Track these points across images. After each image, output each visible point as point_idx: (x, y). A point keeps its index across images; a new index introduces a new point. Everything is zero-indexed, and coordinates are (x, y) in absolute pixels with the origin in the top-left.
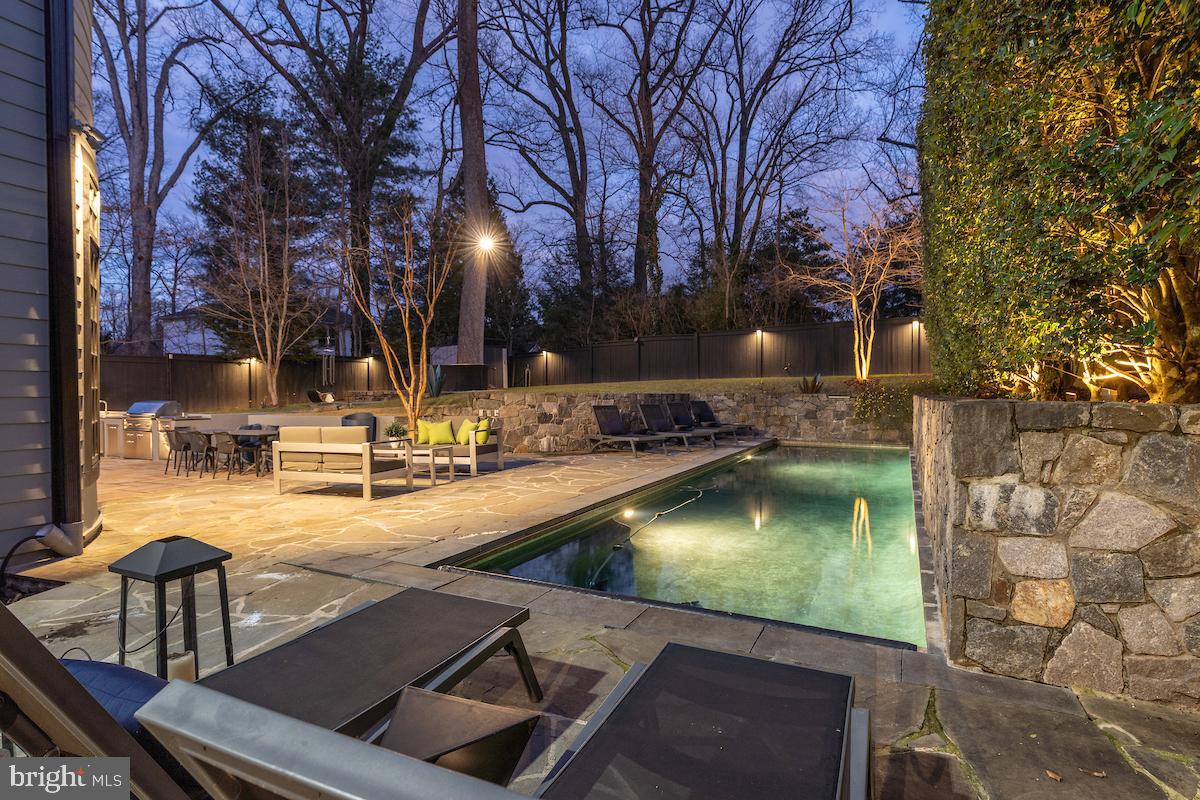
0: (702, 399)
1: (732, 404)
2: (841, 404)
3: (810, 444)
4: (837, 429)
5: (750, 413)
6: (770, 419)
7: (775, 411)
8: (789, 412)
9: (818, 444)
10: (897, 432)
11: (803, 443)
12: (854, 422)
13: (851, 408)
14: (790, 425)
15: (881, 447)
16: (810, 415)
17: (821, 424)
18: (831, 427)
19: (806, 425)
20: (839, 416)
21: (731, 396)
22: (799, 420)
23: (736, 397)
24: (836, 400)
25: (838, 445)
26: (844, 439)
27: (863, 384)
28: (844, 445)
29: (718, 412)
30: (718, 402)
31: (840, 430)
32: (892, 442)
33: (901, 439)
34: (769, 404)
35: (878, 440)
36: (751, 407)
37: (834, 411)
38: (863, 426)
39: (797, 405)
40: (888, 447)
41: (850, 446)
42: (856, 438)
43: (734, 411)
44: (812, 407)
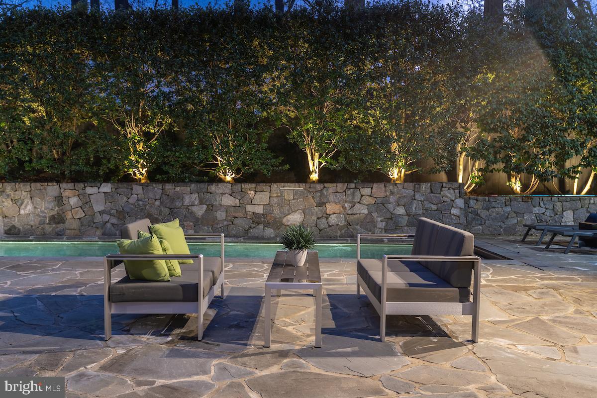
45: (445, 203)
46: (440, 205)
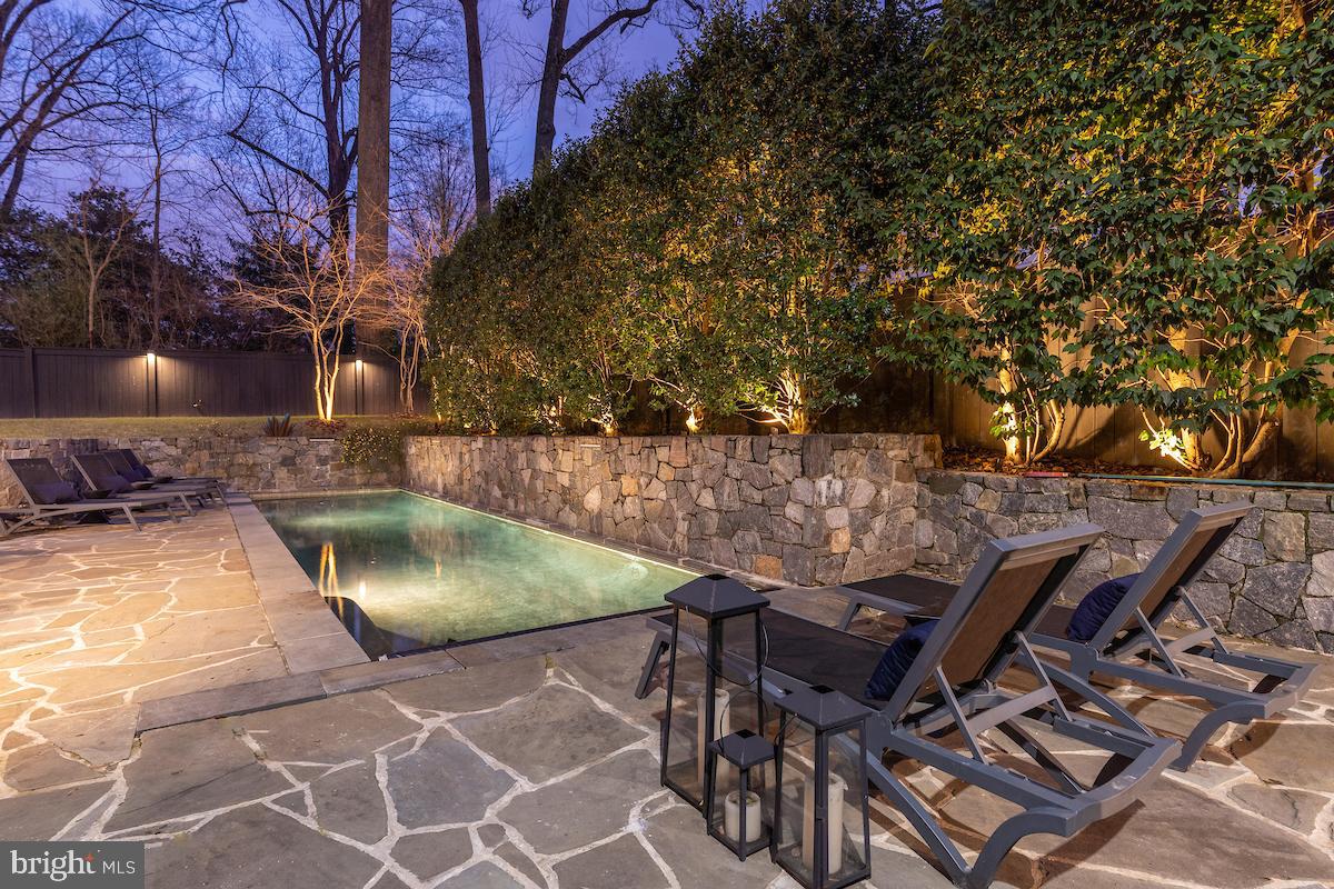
0: (121, 447)
1: (173, 451)
2: (325, 448)
3: (289, 495)
4: (321, 475)
5: (204, 464)
6: (234, 470)
7: (240, 459)
8: (260, 459)
9: (298, 495)
10: (385, 474)
11: (280, 495)
12: (339, 467)
13: (336, 451)
14: (261, 475)
15: (369, 491)
16: (287, 462)
17: (301, 471)
18: (313, 475)
19: (282, 473)
20: (323, 461)
21: (174, 442)
22: (274, 468)
23: (181, 442)
24: (319, 443)
25: (322, 494)
26: (328, 486)
27: (330, 426)
28: (329, 493)
29: (151, 463)
30: (150, 449)
31: (323, 476)
32: (380, 485)
33: (389, 481)
34: (232, 450)
35: (366, 485)
36: (205, 455)
37: (317, 456)
38: (350, 471)
39: (270, 450)
40: (377, 491)
41: (336, 493)
42: (343, 484)
43: (178, 462)
44: (289, 453)
45: (776, 489)
46: (766, 491)
